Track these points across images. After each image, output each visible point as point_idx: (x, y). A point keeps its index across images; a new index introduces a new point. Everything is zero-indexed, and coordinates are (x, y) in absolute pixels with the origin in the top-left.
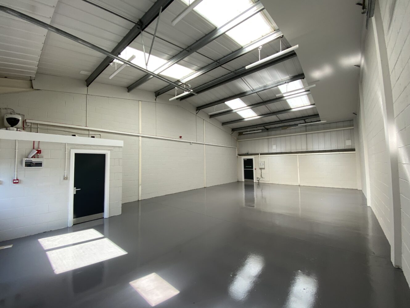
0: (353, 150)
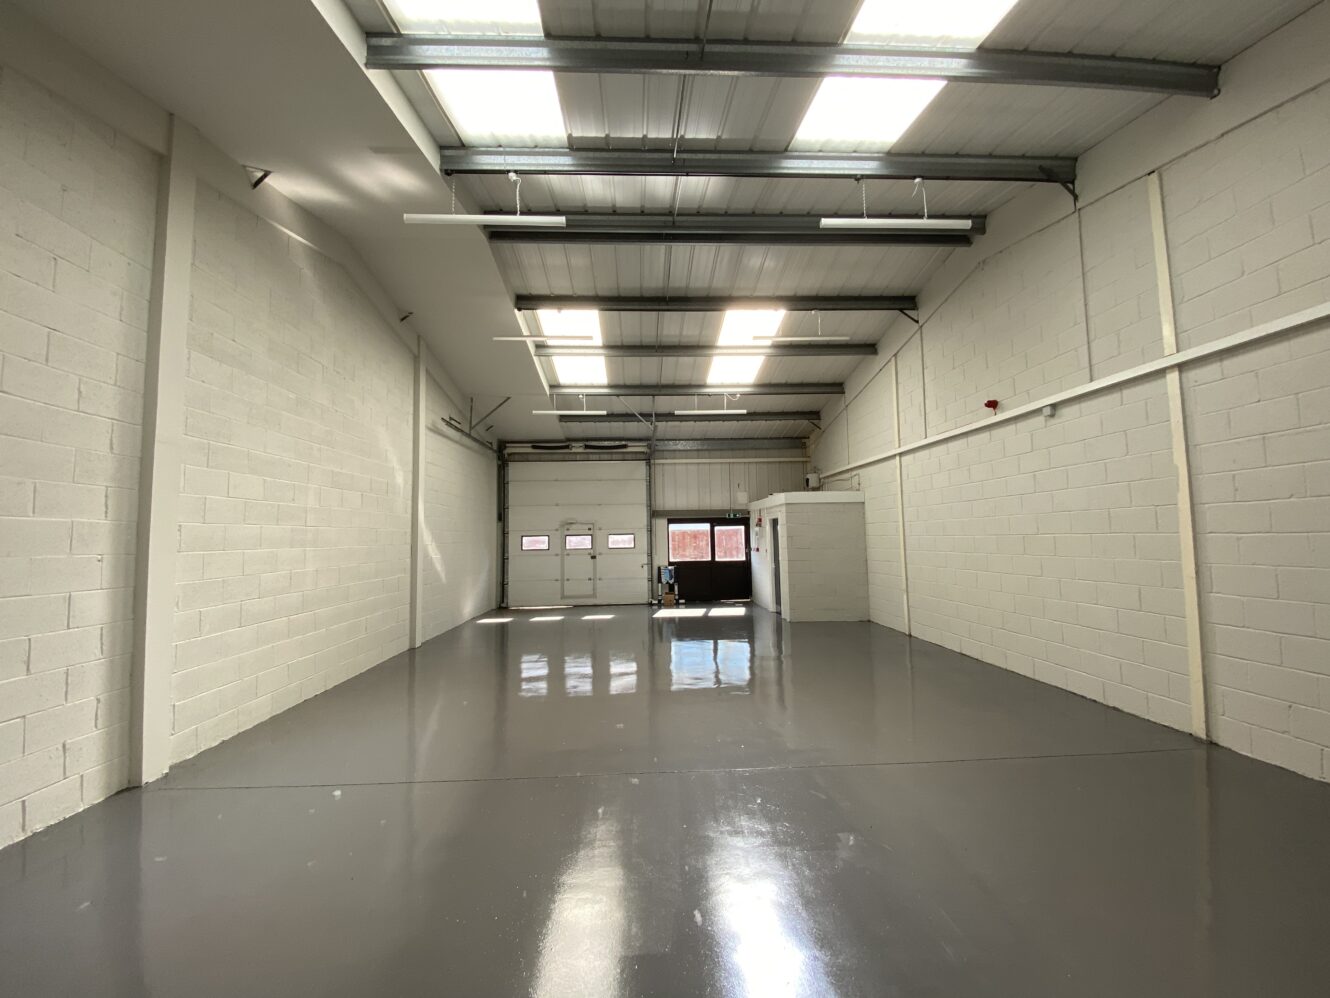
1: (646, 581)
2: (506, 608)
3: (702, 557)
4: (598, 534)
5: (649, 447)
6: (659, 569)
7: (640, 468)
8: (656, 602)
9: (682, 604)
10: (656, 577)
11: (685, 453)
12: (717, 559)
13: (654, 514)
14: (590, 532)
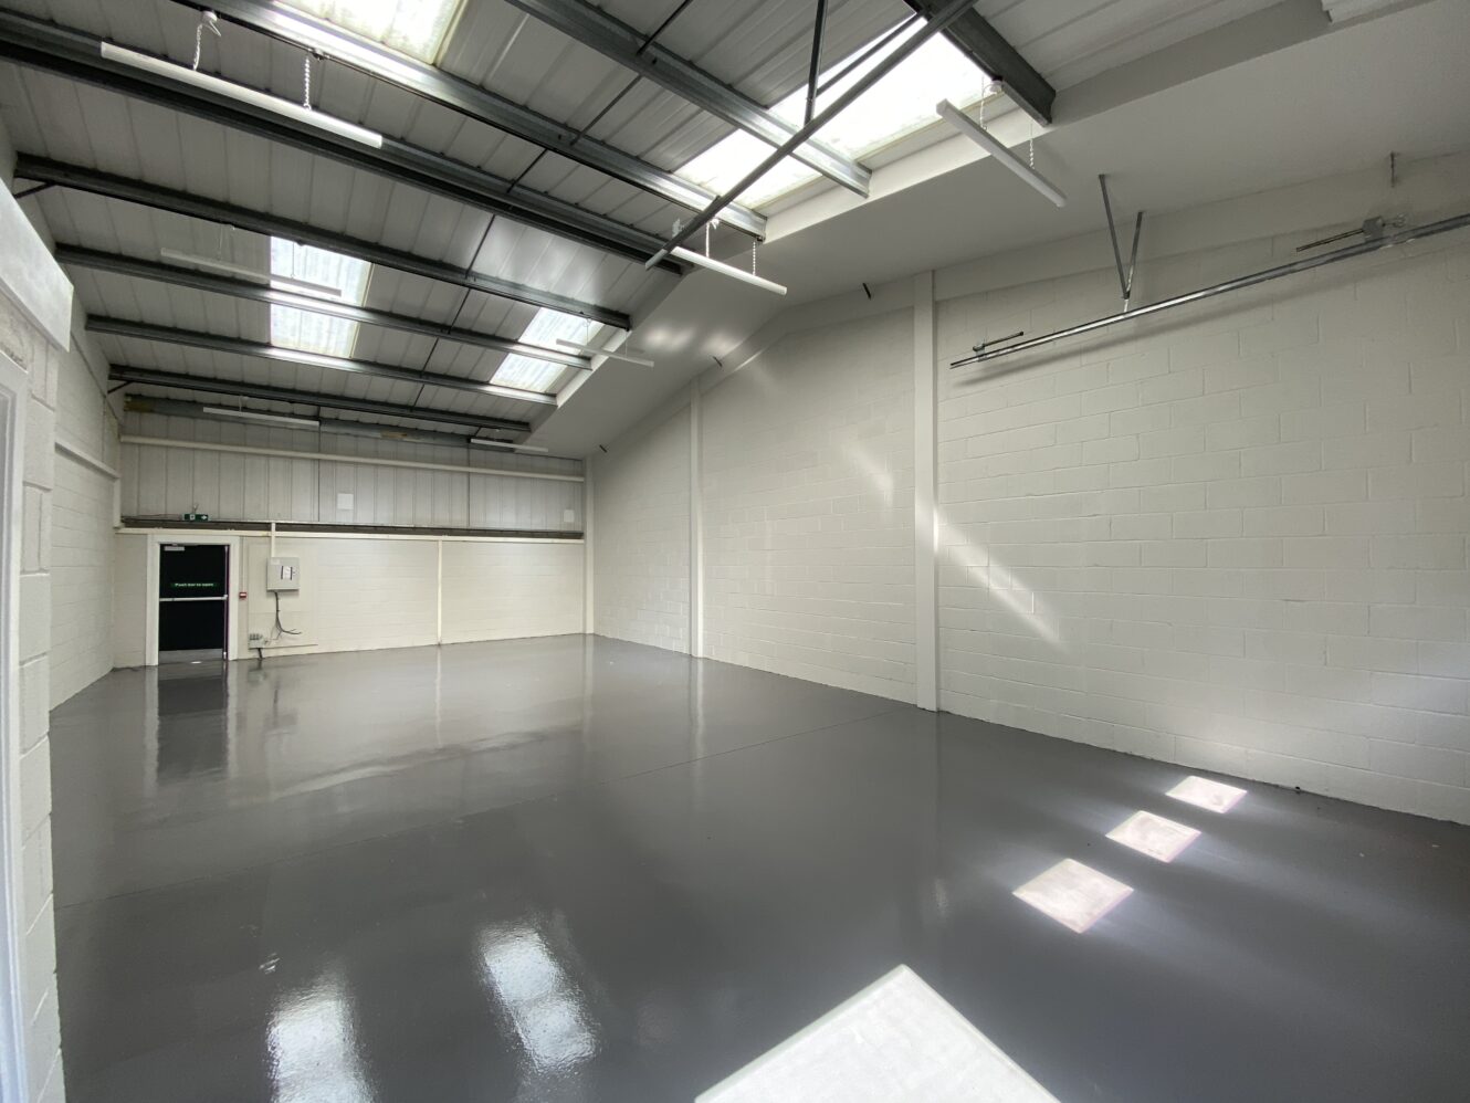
0: (578, 535)
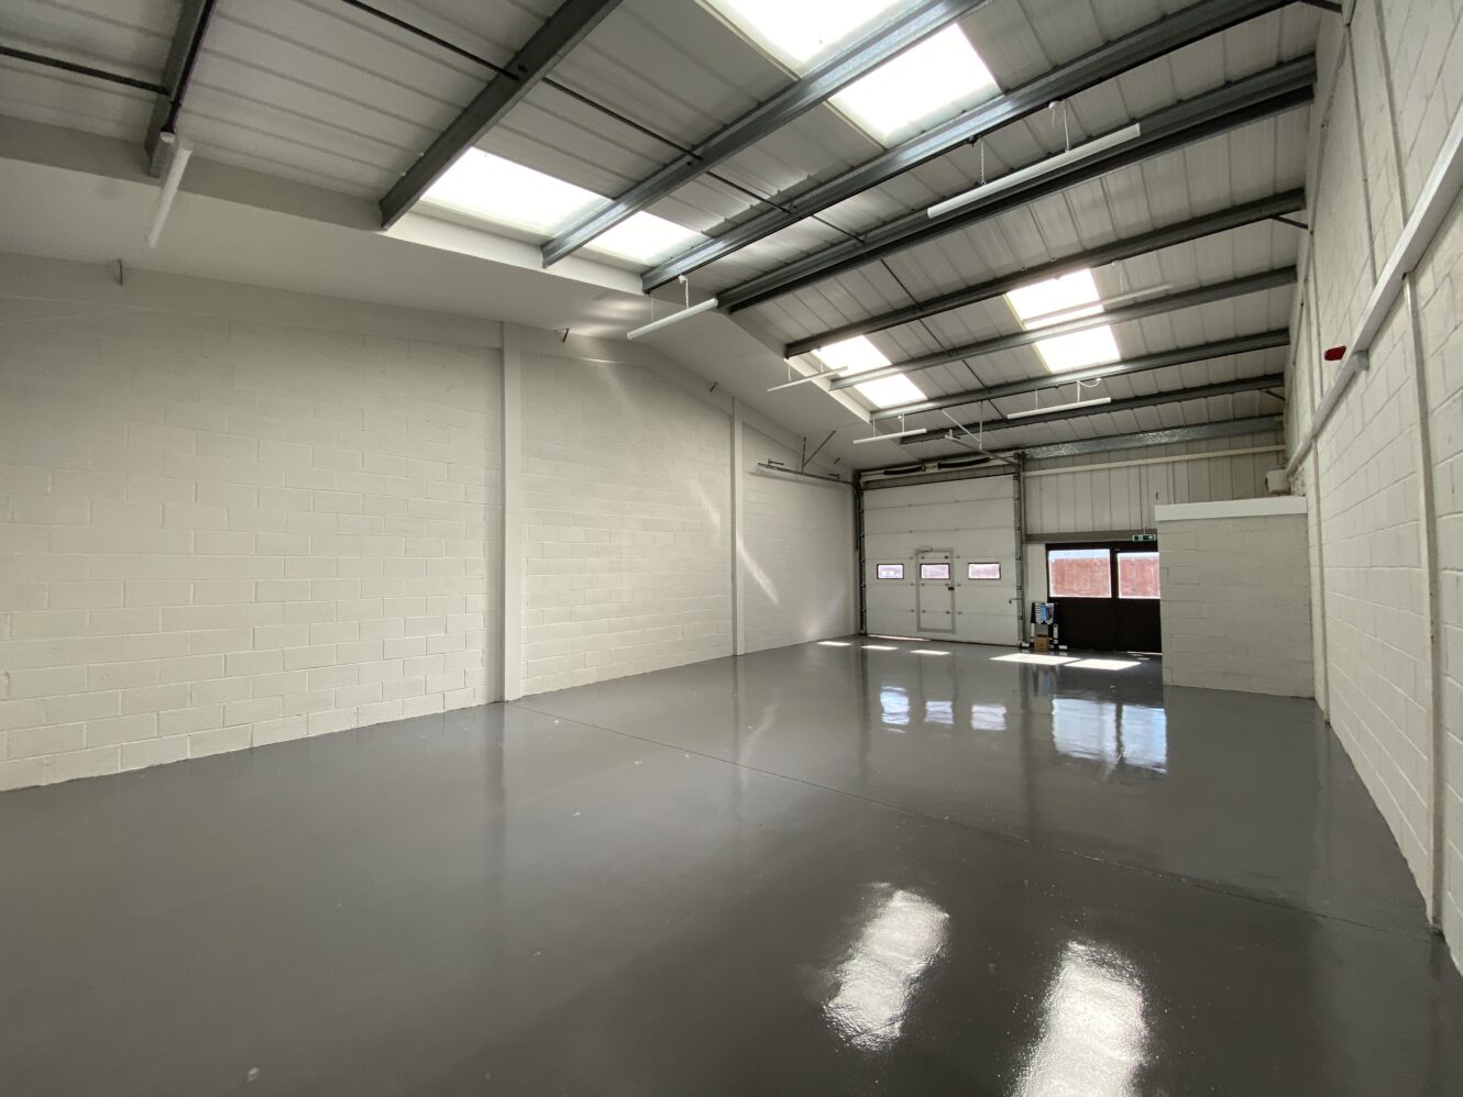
1: (1016, 619)
2: (865, 634)
3: (1098, 593)
4: (956, 562)
5: (1018, 456)
6: (1033, 605)
7: (1006, 485)
8: (1027, 645)
9: (1063, 650)
10: (1027, 616)
11: (1072, 459)
12: (1121, 596)
13: (1026, 538)
14: (946, 561)
